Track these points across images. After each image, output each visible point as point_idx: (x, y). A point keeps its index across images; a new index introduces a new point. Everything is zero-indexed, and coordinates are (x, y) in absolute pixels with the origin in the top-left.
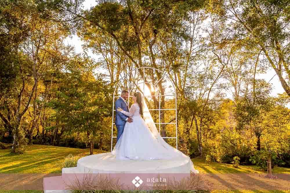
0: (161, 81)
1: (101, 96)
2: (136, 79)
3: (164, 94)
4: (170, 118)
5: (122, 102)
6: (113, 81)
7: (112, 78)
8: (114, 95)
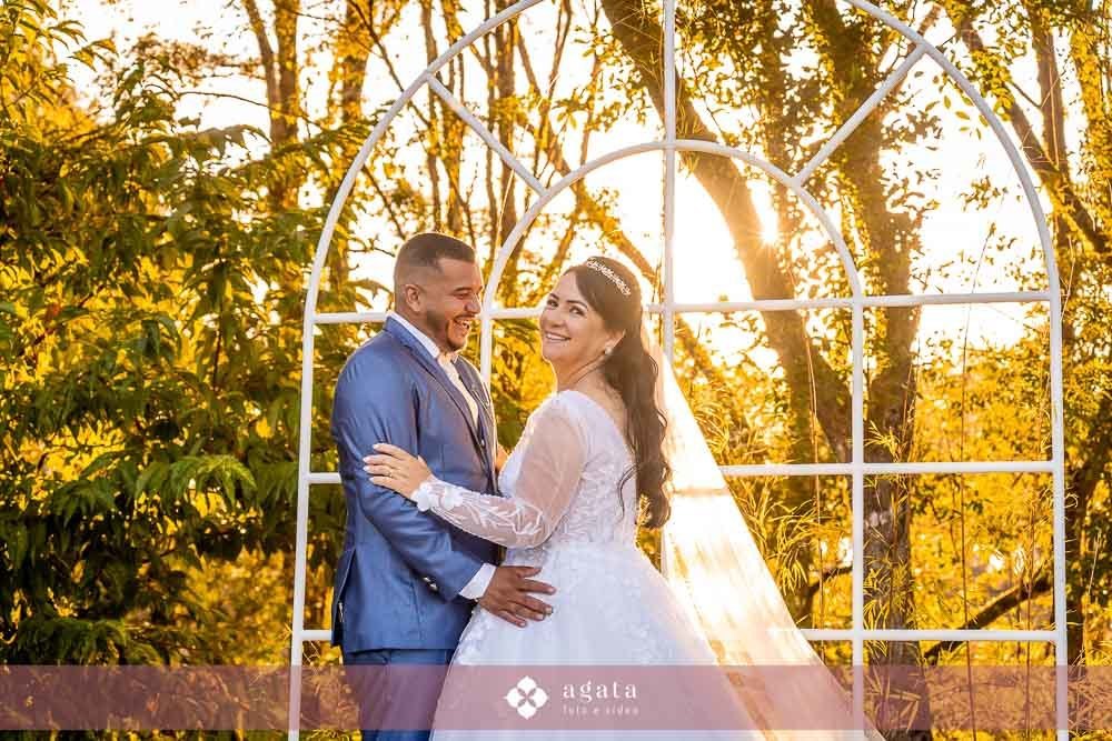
0: (871, 124)
1: (163, 306)
2: (572, 105)
3: (914, 286)
4: (978, 571)
5: (415, 376)
6: (293, 130)
7: (284, 91)
8: (312, 300)
